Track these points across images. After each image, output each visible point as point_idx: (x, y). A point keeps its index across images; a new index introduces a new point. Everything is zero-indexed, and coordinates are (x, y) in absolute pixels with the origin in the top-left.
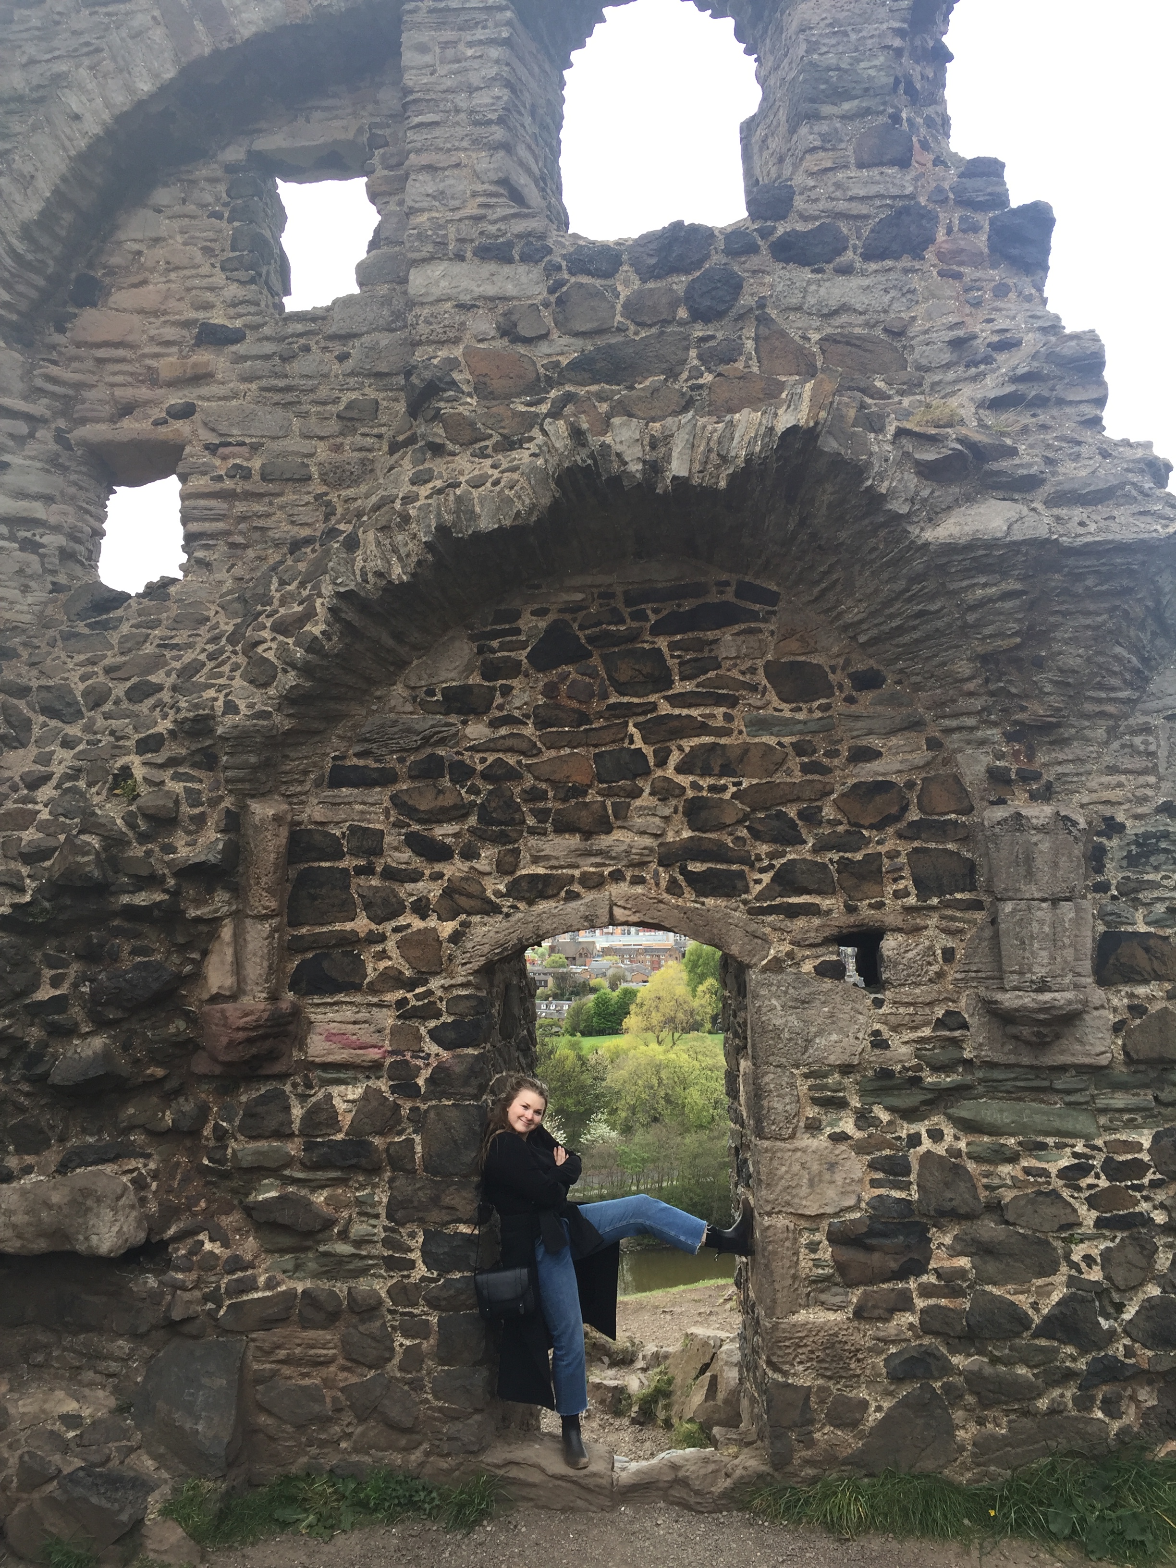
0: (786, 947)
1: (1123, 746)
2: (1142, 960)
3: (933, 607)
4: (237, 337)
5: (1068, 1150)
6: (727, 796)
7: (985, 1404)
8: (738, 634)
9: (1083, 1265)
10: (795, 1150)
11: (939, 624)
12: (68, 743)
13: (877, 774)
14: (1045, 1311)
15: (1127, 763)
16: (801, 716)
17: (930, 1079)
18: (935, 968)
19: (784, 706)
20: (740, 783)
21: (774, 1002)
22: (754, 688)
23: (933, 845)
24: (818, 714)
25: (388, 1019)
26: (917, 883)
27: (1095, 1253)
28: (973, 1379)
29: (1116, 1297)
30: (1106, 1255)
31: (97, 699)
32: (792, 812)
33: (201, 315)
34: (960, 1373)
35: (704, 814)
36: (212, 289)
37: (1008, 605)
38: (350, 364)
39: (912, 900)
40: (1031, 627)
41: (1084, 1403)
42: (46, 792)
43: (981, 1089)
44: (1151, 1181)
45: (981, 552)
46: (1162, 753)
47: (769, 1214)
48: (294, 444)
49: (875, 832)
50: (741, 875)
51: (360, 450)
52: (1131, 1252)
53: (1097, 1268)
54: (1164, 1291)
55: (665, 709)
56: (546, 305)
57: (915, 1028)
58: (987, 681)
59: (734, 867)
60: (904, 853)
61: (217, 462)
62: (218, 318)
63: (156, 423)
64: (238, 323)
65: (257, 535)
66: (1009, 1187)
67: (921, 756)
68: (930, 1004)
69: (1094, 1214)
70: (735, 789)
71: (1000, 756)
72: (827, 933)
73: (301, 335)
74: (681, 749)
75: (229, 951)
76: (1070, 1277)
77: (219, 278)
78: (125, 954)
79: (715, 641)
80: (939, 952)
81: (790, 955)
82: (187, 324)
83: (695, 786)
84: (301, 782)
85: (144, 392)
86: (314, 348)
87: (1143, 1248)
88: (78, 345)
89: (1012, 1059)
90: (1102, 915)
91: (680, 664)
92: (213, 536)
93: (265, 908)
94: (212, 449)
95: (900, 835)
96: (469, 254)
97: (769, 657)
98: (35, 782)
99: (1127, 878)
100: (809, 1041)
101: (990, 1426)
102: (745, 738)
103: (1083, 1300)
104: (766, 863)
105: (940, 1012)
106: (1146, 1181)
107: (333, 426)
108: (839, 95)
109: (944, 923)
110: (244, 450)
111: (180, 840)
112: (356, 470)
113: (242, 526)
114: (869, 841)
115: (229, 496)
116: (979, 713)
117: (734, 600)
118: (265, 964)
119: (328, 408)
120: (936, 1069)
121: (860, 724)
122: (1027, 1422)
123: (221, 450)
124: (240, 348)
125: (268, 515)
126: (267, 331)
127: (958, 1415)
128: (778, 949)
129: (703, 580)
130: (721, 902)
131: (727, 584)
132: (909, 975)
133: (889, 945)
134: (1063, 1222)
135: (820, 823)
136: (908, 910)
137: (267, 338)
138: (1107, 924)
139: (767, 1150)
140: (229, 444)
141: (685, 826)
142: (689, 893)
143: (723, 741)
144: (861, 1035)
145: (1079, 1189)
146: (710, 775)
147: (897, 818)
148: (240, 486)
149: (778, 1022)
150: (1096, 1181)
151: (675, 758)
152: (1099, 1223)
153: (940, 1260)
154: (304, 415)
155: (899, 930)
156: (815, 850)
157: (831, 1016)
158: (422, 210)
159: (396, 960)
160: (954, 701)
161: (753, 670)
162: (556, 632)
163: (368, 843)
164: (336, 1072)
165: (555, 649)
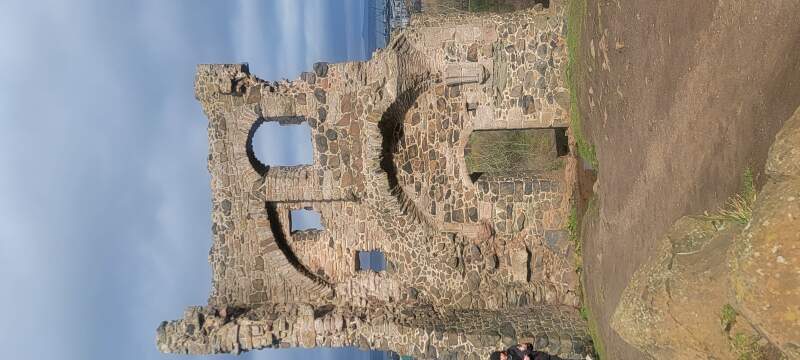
0: (469, 122)
1: (431, 56)
2: (473, 53)
5: (509, 68)
6: (439, 134)
7: (557, 86)
8: (405, 131)
9: (531, 67)
12: (425, 268)
13: (435, 104)
14: (540, 74)
15: (434, 55)
16: (423, 119)
17: (495, 95)
18: (474, 93)
19: (421, 122)
20: (436, 131)
22: (417, 128)
23: (450, 93)
24: (423, 115)
25: (483, 202)
26: (457, 96)
27: (529, 64)
28: (552, 88)
29: (537, 60)
30: (529, 62)
31: (415, 264)
32: (442, 121)
33: (327, 247)
34: (551, 90)
35: (443, 139)
37: (407, 83)
38: (338, 213)
39: (461, 97)
40: (411, 78)
41: (557, 67)
42: (436, 271)
43: (497, 85)
45: (398, 91)
49: (447, 105)
50: (455, 131)
51: (358, 211)
52: (528, 57)
53: (532, 64)
56: (333, 170)
57: (486, 97)
59: (453, 132)
60: (451, 99)
61: (360, 243)
62: (327, 243)
64: (327, 238)
68: (481, 94)
69: (521, 64)
70: (438, 132)
71: (433, 81)
72: (466, 114)
73: (332, 224)
74: (429, 143)
75: (469, 234)
76: (533, 69)
78: (470, 254)
79: (407, 136)
80: (471, 92)
81: (471, 121)
82: (328, 250)
83: (437, 140)
84: (435, 220)
88: (333, 274)
89: (492, 79)
91: (412, 143)
93: (460, 227)
95: (448, 100)
96: (321, 187)
97: (411, 125)
98: (434, 274)
99: (457, 55)
102: (427, 130)
103: (538, 67)
104: (453, 126)
105: (483, 92)
106: (515, 54)
107: (352, 217)
109: (465, 91)
110: (357, 236)
111: (447, 243)
112: (362, 211)
114: (449, 106)
117: (398, 132)
118: (471, 227)
119: (348, 218)
120: (493, 93)
121: (425, 107)
122: (560, 78)
123: (357, 242)
124: (333, 238)
126: (330, 232)
127: (559, 91)
130: (461, 135)
132: (475, 98)
133: (469, 102)
134: (523, 70)
135: (445, 115)
138: (466, 59)
139: (509, 127)
140: (355, 240)
141: (445, 142)
142: (459, 142)
143: (428, 135)
144: (487, 108)
145: (517, 67)
146: (435, 137)
147: (444, 100)
149: (484, 124)
150: (515, 64)
151: (431, 144)
152: (523, 63)
153: (530, 94)
154: (350, 224)
155: (466, 100)
156: (450, 116)
159: (471, 201)
162: (405, 168)
163: (447, 207)
164: (493, 213)
165: (408, 168)
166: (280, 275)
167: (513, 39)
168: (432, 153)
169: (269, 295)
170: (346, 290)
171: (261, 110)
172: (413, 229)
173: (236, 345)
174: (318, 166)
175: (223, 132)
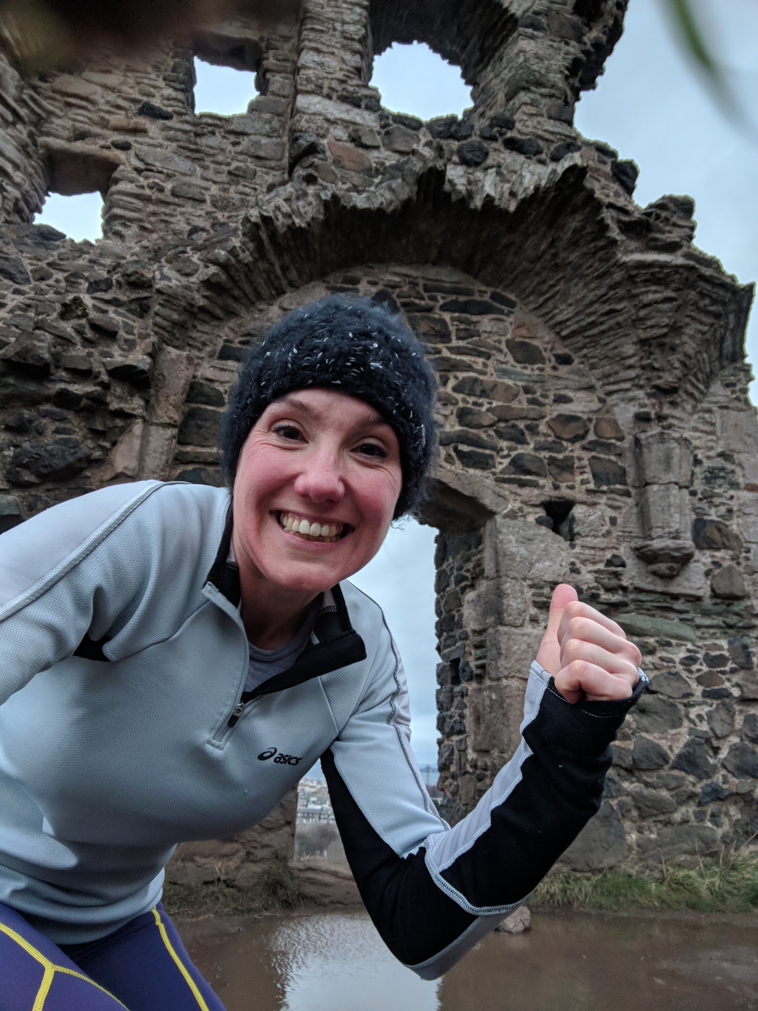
0: (517, 505)
1: (700, 418)
2: (717, 536)
3: (619, 307)
4: (167, 117)
5: (683, 648)
6: (484, 409)
7: (643, 817)
8: (493, 319)
9: (697, 721)
10: (523, 635)
11: (620, 319)
13: (571, 411)
14: (677, 751)
15: (702, 427)
16: (528, 372)
17: (604, 596)
18: (605, 528)
19: (516, 364)
20: (490, 403)
21: (511, 537)
22: (500, 351)
23: (602, 456)
24: (537, 372)
26: (595, 476)
27: (703, 713)
28: (637, 798)
29: (715, 743)
30: (709, 714)
32: (521, 425)
33: (145, 99)
34: (628, 794)
35: (470, 417)
36: (155, 87)
37: (666, 306)
38: (239, 148)
39: (591, 486)
40: (675, 323)
41: (700, 816)
43: (632, 606)
44: (731, 668)
45: (657, 270)
46: (718, 425)
47: (506, 677)
48: (197, 181)
49: (569, 444)
50: (491, 457)
51: (241, 193)
52: (723, 714)
53: (705, 723)
54: (742, 740)
55: (446, 353)
56: (379, 133)
57: (595, 563)
58: (642, 358)
59: (487, 452)
60: (586, 459)
61: (142, 179)
62: (156, 102)
63: (103, 147)
64: (170, 110)
65: (162, 226)
66: (651, 670)
67: (596, 405)
68: (603, 549)
69: (701, 688)
70: (488, 406)
71: (645, 406)
72: (543, 499)
73: (210, 125)
74: (456, 377)
75: (137, 443)
76: (691, 729)
78: (49, 432)
79: (477, 322)
80: (607, 519)
81: (521, 509)
82: (134, 101)
83: (464, 401)
84: (200, 350)
85: (96, 130)
86: (217, 134)
87: (729, 711)
88: (54, 91)
89: (651, 587)
90: (694, 509)
91: (458, 330)
92: (130, 220)
93: (170, 418)
94: (138, 171)
95: (584, 448)
96: (335, 97)
97: (509, 336)
99: (706, 490)
100: (532, 564)
101: (646, 833)
102: (495, 378)
103: (699, 744)
104: (506, 452)
105: (608, 555)
106: (727, 668)
107: (224, 178)
108: (539, 84)
109: (610, 502)
110: (162, 177)
111: (115, 351)
112: (237, 203)
113: (153, 219)
114: (566, 449)
115: (147, 199)
116: (632, 379)
117: (490, 301)
118: (164, 458)
119: (223, 167)
120: (608, 590)
121: (560, 382)
122: (668, 830)
123: (145, 173)
124: (168, 123)
125: (172, 216)
126: (187, 118)
127: (627, 824)
128: (513, 505)
129: (471, 287)
130: (478, 472)
131: (485, 292)
132: (591, 530)
133: (578, 511)
134: (685, 692)
135: (538, 434)
136: (589, 491)
137: (187, 122)
138: (697, 514)
139: (506, 633)
140: (151, 170)
141: (457, 424)
142: (458, 464)
143: (481, 377)
144: (564, 564)
145: (691, 672)
146: (474, 395)
147: (583, 437)
148: (156, 195)
149: (514, 550)
150: (700, 667)
151: (452, 383)
152: (706, 694)
154: (205, 168)
155: (583, 503)
156: (536, 449)
157: (545, 550)
158: (310, 68)
160: (616, 373)
161: (500, 342)
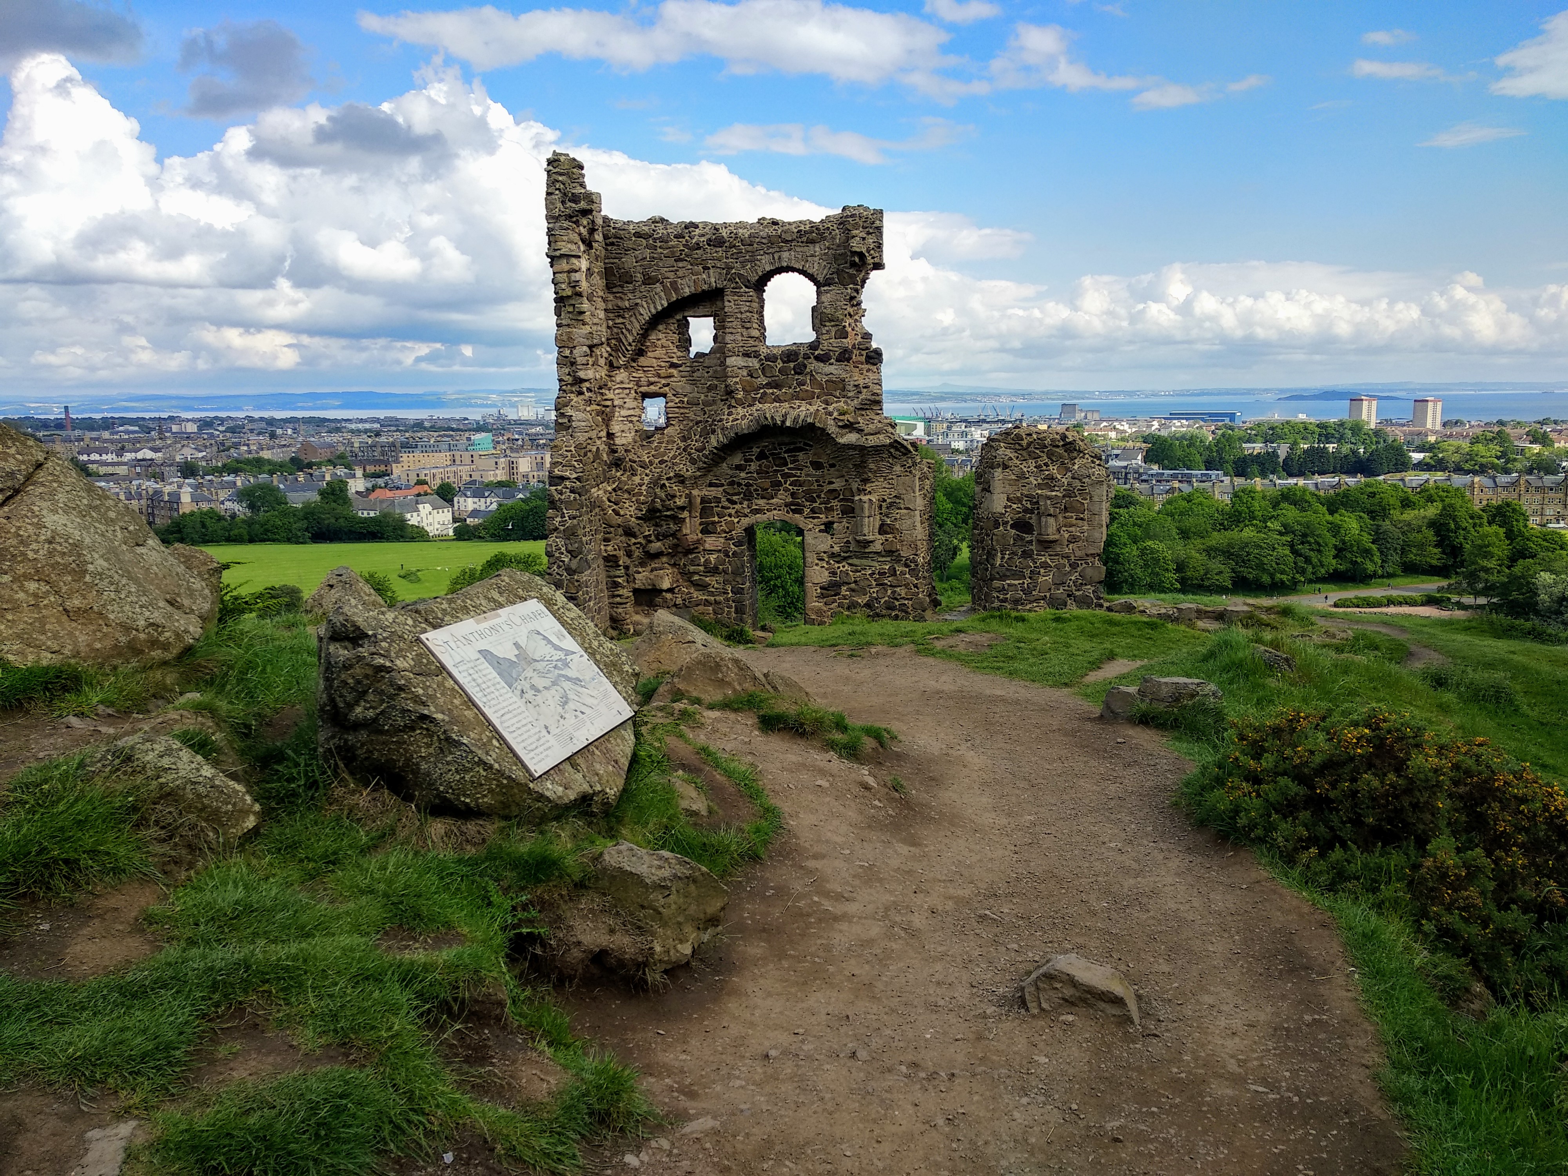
0: (812, 526)
1: (887, 483)
4: (681, 366)
5: (871, 570)
6: (800, 491)
8: (802, 455)
10: (813, 569)
12: (647, 475)
13: (834, 487)
15: (888, 486)
16: (817, 473)
18: (844, 531)
19: (813, 471)
20: (803, 488)
21: (809, 538)
22: (807, 467)
23: (845, 504)
24: (821, 473)
25: (722, 540)
26: (841, 512)
31: (652, 463)
32: (814, 495)
33: (671, 360)
35: (794, 495)
36: (673, 353)
38: (709, 374)
39: (840, 516)
40: (863, 459)
42: (644, 487)
43: (853, 557)
47: (807, 583)
48: (696, 395)
49: (832, 500)
50: (803, 509)
51: (712, 397)
55: (786, 471)
56: (760, 369)
57: (840, 544)
58: (855, 469)
59: (802, 507)
60: (839, 505)
61: (676, 399)
62: (675, 361)
63: (660, 388)
64: (680, 362)
65: (686, 418)
67: (843, 484)
68: (843, 539)
69: (875, 583)
70: (802, 490)
71: (859, 485)
72: (822, 522)
73: (696, 359)
74: (790, 480)
75: (688, 525)
77: (675, 350)
78: (664, 525)
79: (798, 457)
80: (845, 527)
81: (814, 527)
82: (667, 362)
83: (793, 489)
84: (703, 487)
85: (656, 379)
86: (700, 369)
88: (639, 367)
89: (859, 550)
90: (881, 520)
91: (790, 461)
92: (672, 413)
93: (696, 515)
94: (673, 394)
95: (838, 501)
96: (741, 355)
97: (810, 459)
98: (641, 485)
99: (887, 512)
100: (816, 546)
102: (804, 478)
105: (845, 540)
107: (705, 390)
109: (846, 521)
110: (682, 396)
111: (677, 500)
112: (712, 402)
113: (682, 416)
114: (831, 502)
115: (679, 408)
116: (854, 476)
117: (801, 448)
118: (696, 528)
119: (704, 385)
120: (844, 552)
121: (830, 476)
123: (676, 396)
124: (681, 369)
126: (688, 364)
128: (810, 526)
130: (798, 516)
132: (839, 532)
133: (835, 526)
134: (869, 584)
135: (821, 498)
136: (839, 518)
137: (686, 358)
138: (881, 522)
139: (807, 570)
142: (791, 513)
143: (799, 479)
144: (828, 545)
145: (873, 578)
146: (796, 487)
147: (837, 497)
148: (682, 405)
149: (810, 542)
150: (876, 576)
151: (788, 482)
152: (876, 585)
153: (843, 593)
155: (837, 522)
156: (819, 504)
157: (822, 541)
158: (729, 344)
159: (724, 527)
161: (807, 462)
162: (761, 452)
163: (718, 500)
164: (711, 552)
165: (761, 456)
166: (637, 304)
167: (903, 573)
168: (779, 484)
169: (614, 290)
170: (622, 382)
171: (829, 285)
172: (693, 462)
173: (557, 253)
174: (764, 351)
175: (804, 239)
